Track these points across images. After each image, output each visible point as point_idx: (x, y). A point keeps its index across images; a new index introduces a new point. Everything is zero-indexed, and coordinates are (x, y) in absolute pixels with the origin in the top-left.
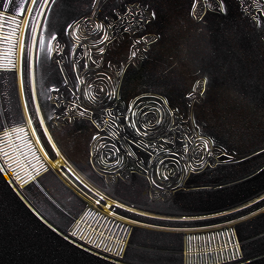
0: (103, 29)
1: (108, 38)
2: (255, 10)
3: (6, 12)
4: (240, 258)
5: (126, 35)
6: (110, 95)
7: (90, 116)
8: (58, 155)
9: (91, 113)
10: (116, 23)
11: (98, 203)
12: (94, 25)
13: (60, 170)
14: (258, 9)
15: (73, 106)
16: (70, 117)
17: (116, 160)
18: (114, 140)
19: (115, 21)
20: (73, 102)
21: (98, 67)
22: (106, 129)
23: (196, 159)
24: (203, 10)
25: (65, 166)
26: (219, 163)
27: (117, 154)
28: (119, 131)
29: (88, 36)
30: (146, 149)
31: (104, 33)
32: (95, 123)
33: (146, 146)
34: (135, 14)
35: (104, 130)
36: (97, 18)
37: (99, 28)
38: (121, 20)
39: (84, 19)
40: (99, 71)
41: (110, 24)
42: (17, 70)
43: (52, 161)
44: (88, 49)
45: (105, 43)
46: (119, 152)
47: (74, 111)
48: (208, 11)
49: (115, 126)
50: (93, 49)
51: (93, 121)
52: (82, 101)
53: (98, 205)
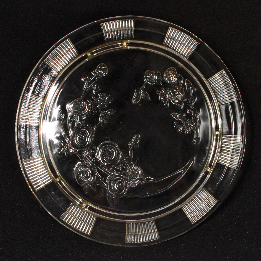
0: (86, 106)
1: (88, 110)
2: (167, 99)
3: (36, 95)
4: (157, 239)
5: (98, 109)
6: (87, 141)
7: (76, 152)
8: (58, 174)
9: (77, 151)
10: (93, 103)
11: (78, 203)
12: (81, 103)
13: (59, 184)
14: (168, 98)
15: (67, 146)
16: (66, 152)
17: (89, 177)
18: (89, 166)
19: (92, 102)
20: (68, 144)
21: (82, 125)
22: (85, 159)
23: (133, 178)
24: (139, 98)
25: (61, 181)
26: (146, 181)
27: (90, 174)
28: (92, 161)
29: (77, 109)
30: (106, 172)
31: (86, 108)
32: (79, 156)
33: (106, 170)
34: (103, 98)
35: (83, 160)
36: (83, 100)
37: (84, 104)
38: (96, 101)
39: (76, 100)
40: (82, 128)
41: (89, 103)
42: (39, 126)
43: (54, 178)
44: (77, 116)
45: (86, 113)
46: (91, 172)
47: (68, 149)
48: (142, 98)
49: (90, 158)
50: (80, 116)
51: (78, 154)
52: (72, 144)
53: (79, 204)
